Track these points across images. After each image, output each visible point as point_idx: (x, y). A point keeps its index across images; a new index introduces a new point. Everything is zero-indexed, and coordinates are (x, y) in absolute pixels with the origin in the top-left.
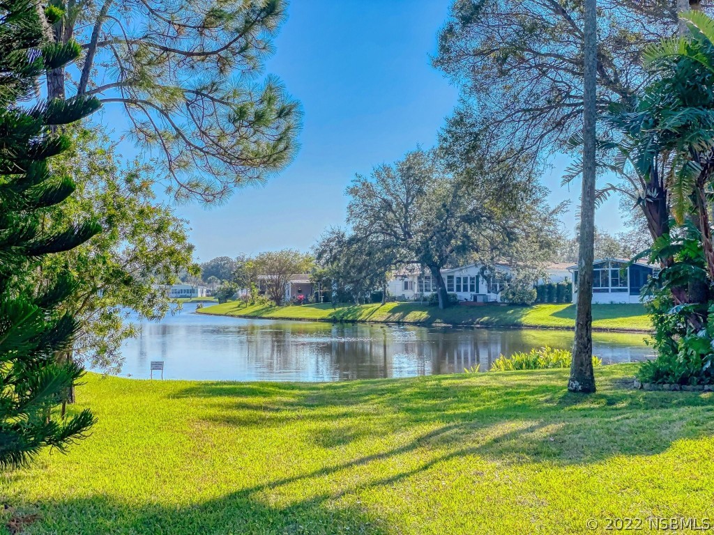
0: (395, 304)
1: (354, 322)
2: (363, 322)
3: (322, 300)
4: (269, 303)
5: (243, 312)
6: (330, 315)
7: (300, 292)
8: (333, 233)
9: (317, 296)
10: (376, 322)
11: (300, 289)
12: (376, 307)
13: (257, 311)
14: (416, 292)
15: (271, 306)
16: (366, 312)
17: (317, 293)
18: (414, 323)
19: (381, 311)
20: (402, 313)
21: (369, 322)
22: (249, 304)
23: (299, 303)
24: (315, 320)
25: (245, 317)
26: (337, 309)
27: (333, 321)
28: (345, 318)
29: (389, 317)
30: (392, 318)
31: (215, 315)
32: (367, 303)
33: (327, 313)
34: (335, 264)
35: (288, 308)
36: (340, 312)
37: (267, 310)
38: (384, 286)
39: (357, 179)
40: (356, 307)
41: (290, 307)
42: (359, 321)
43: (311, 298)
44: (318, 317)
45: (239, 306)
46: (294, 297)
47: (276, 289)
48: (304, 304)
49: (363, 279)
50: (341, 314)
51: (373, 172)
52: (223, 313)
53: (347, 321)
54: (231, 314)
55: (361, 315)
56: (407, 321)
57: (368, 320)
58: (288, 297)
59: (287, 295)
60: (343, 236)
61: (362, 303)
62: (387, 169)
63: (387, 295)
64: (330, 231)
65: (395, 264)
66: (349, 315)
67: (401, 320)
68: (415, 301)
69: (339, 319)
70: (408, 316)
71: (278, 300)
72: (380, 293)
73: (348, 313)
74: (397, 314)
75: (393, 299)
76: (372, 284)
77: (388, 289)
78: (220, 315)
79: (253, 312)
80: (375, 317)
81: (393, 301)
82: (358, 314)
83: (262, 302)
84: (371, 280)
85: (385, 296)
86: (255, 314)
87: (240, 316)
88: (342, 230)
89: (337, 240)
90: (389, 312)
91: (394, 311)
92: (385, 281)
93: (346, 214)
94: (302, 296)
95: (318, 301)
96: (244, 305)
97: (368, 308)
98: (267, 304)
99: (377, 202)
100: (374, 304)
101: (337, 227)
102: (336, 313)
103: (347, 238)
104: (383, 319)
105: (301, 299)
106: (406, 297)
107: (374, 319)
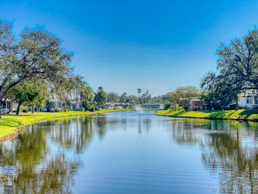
0: (243, 110)
1: (221, 119)
2: (226, 119)
3: (206, 108)
4: (182, 110)
5: (170, 114)
6: (209, 116)
7: (196, 105)
8: (209, 74)
9: (204, 107)
10: (232, 119)
11: (196, 103)
12: (233, 112)
13: (176, 114)
14: (253, 104)
15: (183, 111)
16: (227, 114)
17: (204, 105)
18: (253, 120)
19: (236, 114)
20: (246, 115)
21: (229, 119)
22: (174, 110)
23: (195, 110)
24: (202, 118)
25: (171, 116)
26: (212, 113)
27: (211, 118)
28: (217, 117)
29: (239, 117)
30: (241, 118)
31: (159, 115)
32: (228, 110)
33: (207, 115)
34: (210, 90)
35: (190, 112)
36: (214, 114)
37: (181, 113)
38: (237, 101)
39: (222, 46)
40: (222, 112)
41: (191, 112)
42: (224, 119)
43: (201, 108)
44: (203, 117)
45: (169, 112)
46: (194, 108)
47: (185, 104)
48: (198, 110)
49: (225, 97)
50: (214, 116)
51: (230, 43)
52: (162, 114)
53: (218, 119)
54: (165, 115)
55: (225, 116)
56: (250, 119)
57: (228, 118)
58: (191, 107)
59: (190, 106)
60: (214, 75)
61: (226, 110)
62: (239, 41)
63: (238, 106)
64: (208, 73)
65: (243, 89)
66: (219, 116)
67: (246, 119)
68: (253, 108)
69: (214, 118)
70: (250, 116)
71: (186, 109)
72: (235, 105)
73: (218, 115)
74: (244, 116)
75: (241, 108)
76: (230, 100)
77: (239, 103)
78: (161, 115)
79: (175, 114)
80: (232, 117)
81: (241, 109)
82: (224, 115)
83: (179, 110)
84: (230, 98)
85: (237, 106)
86: (175, 115)
87: (169, 116)
88: (214, 72)
89: (211, 77)
90: (240, 114)
91: (242, 114)
92: (237, 99)
93: (216, 65)
94: (197, 107)
95: (204, 109)
96: (171, 111)
97: (228, 112)
98: (181, 111)
99: (233, 57)
100: (232, 111)
101: (211, 71)
102: (212, 115)
103: (216, 76)
104: (236, 118)
105: (196, 108)
106: (248, 107)
107: (231, 118)
